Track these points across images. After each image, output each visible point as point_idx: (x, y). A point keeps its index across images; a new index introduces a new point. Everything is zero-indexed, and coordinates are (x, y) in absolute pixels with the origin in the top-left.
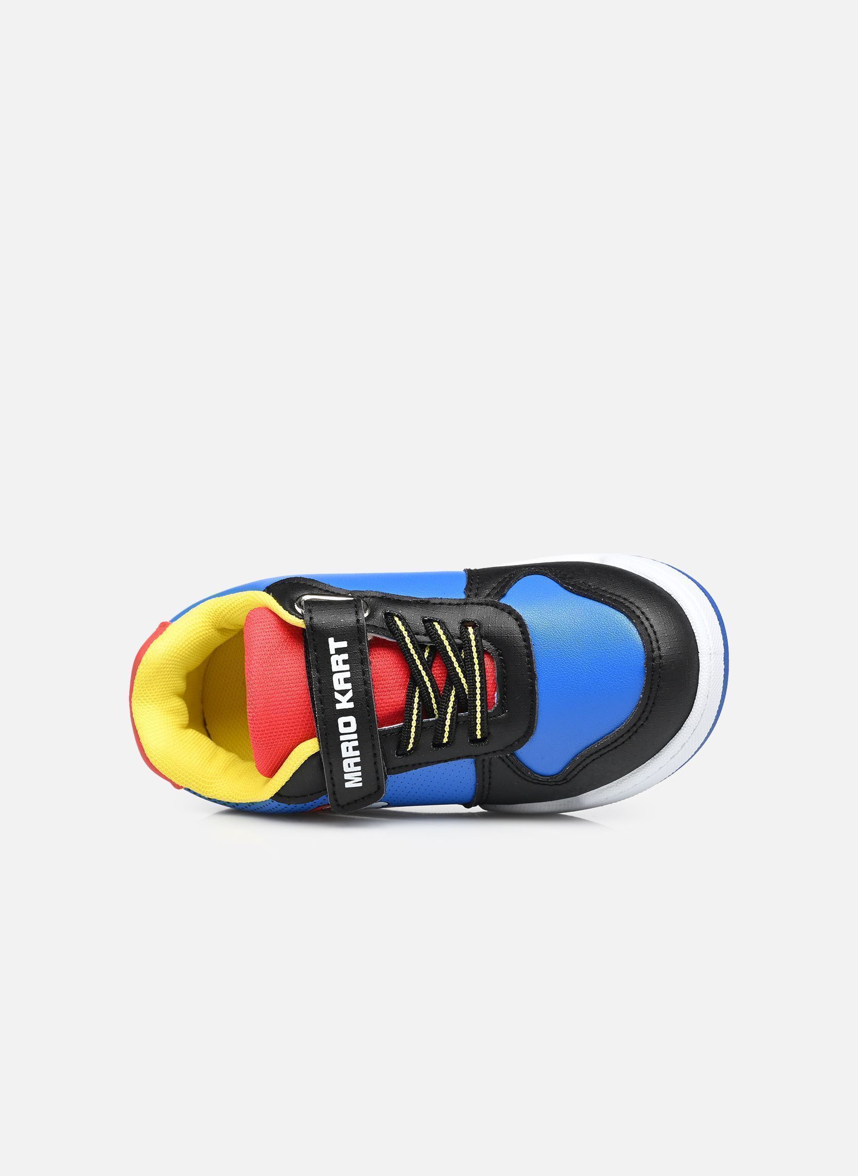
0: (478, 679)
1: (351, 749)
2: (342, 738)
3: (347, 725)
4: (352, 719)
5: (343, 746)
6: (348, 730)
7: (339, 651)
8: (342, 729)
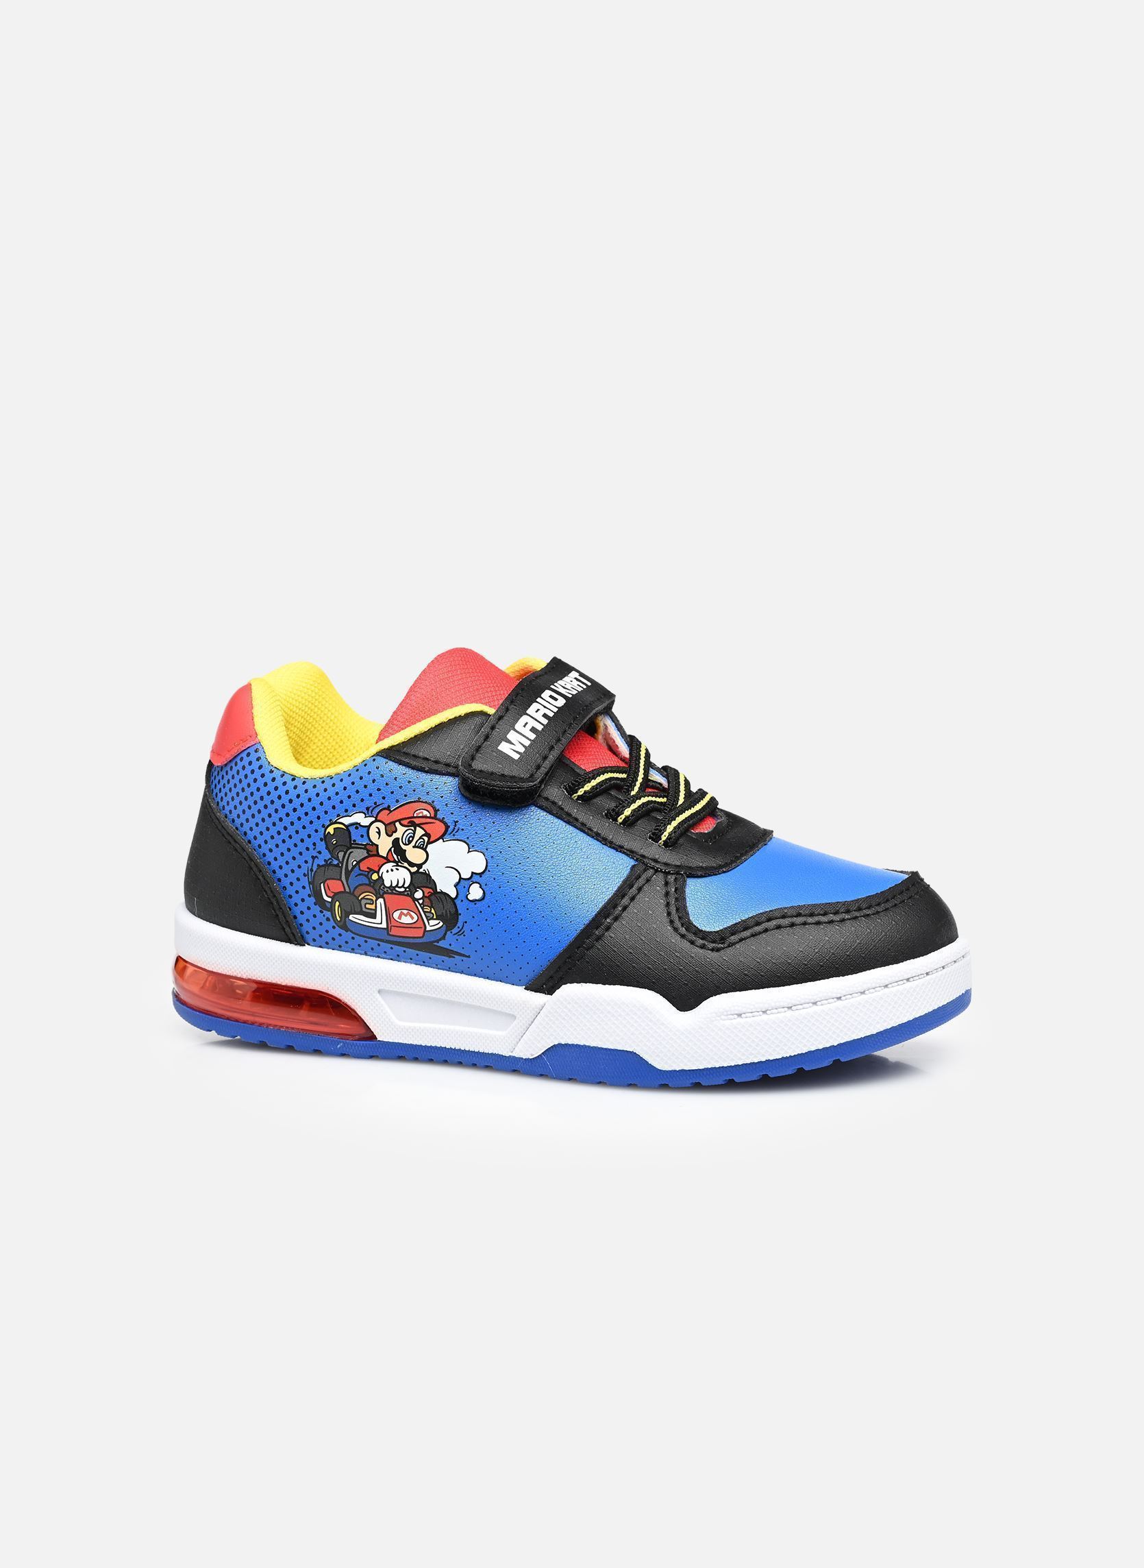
1: (541, 713)
3: (554, 698)
4: (562, 700)
6: (552, 701)
8: (545, 697)
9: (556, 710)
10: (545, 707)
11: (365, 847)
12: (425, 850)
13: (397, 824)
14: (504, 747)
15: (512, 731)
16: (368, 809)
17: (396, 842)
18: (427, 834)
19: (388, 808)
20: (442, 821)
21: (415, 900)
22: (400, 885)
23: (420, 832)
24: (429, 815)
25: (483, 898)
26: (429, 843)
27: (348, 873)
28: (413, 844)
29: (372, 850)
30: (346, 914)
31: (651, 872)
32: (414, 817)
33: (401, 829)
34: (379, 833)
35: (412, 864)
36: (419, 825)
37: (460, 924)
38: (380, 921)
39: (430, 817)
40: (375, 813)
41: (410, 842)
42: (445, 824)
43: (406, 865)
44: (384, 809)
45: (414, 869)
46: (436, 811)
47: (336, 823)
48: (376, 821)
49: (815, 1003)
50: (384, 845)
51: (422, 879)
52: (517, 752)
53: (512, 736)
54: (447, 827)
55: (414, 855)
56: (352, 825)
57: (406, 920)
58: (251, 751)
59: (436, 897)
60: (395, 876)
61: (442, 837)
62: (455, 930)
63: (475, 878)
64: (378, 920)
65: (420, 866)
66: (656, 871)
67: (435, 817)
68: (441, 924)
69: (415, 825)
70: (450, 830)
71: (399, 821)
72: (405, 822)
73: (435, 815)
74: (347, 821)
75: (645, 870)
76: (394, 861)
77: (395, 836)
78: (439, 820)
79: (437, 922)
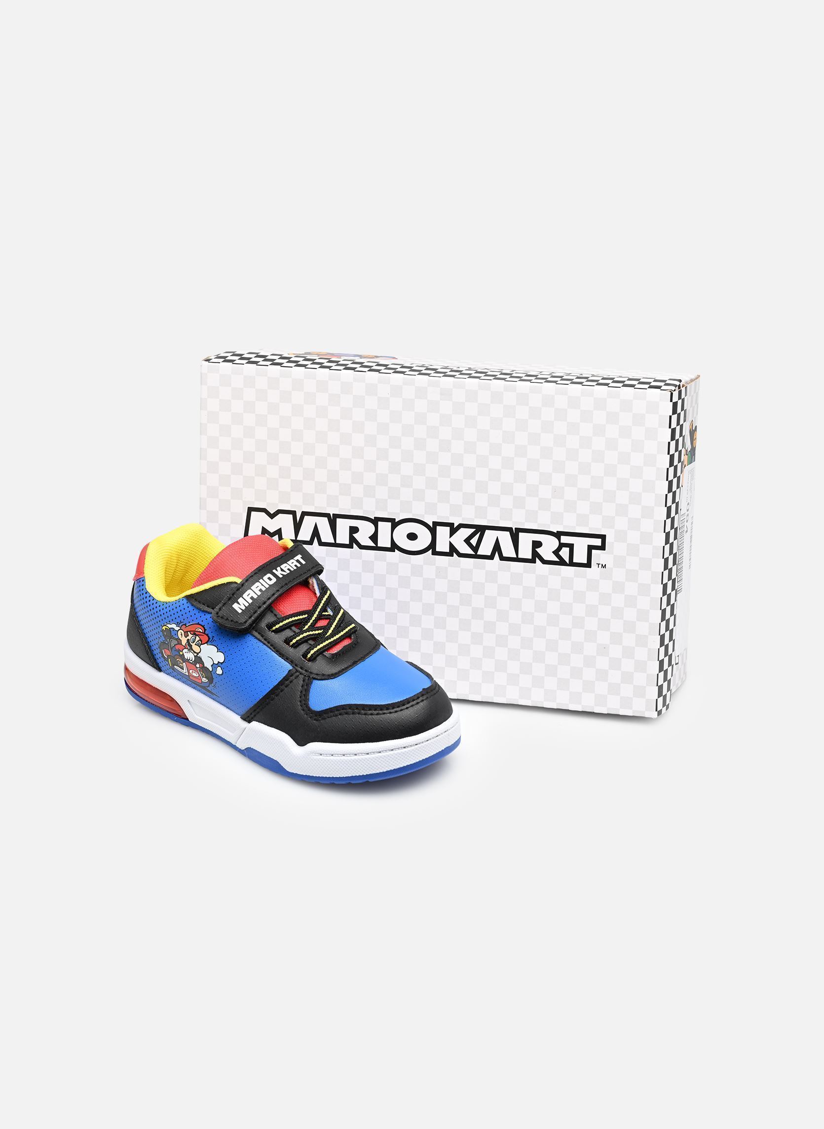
0: (337, 636)
1: (259, 588)
2: (261, 581)
3: (270, 579)
4: (274, 580)
5: (257, 584)
6: (268, 581)
7: (298, 561)
8: (265, 578)
9: (267, 586)
10: (262, 585)
11: (176, 639)
12: (200, 647)
13: (189, 633)
14: (235, 606)
15: (241, 598)
16: (177, 623)
17: (188, 640)
18: (200, 640)
19: (185, 625)
20: (207, 635)
21: (197, 667)
22: (191, 659)
23: (198, 638)
24: (202, 631)
25: (222, 674)
26: (201, 644)
27: (172, 649)
28: (195, 643)
29: (179, 642)
30: (173, 665)
31: (298, 674)
32: (195, 631)
33: (190, 636)
34: (182, 635)
35: (195, 652)
36: (197, 635)
37: (214, 682)
38: (185, 671)
39: (202, 633)
40: (180, 625)
41: (194, 642)
42: (209, 637)
43: (192, 651)
44: (184, 625)
45: (196, 654)
46: (205, 630)
47: (165, 626)
48: (180, 629)
49: (344, 755)
50: (184, 641)
51: (198, 660)
52: (241, 609)
53: (240, 600)
54: (209, 639)
55: (196, 648)
56: (171, 628)
57: (194, 674)
58: (141, 580)
59: (204, 668)
60: (189, 656)
61: (206, 643)
62: (213, 685)
63: (220, 664)
64: (184, 671)
65: (198, 654)
66: (301, 674)
67: (204, 633)
68: (207, 681)
69: (196, 635)
70: (210, 640)
71: (190, 631)
72: (192, 633)
73: (205, 631)
74: (170, 626)
75: (296, 672)
76: (188, 649)
77: (188, 638)
78: (206, 634)
79: (206, 679)
